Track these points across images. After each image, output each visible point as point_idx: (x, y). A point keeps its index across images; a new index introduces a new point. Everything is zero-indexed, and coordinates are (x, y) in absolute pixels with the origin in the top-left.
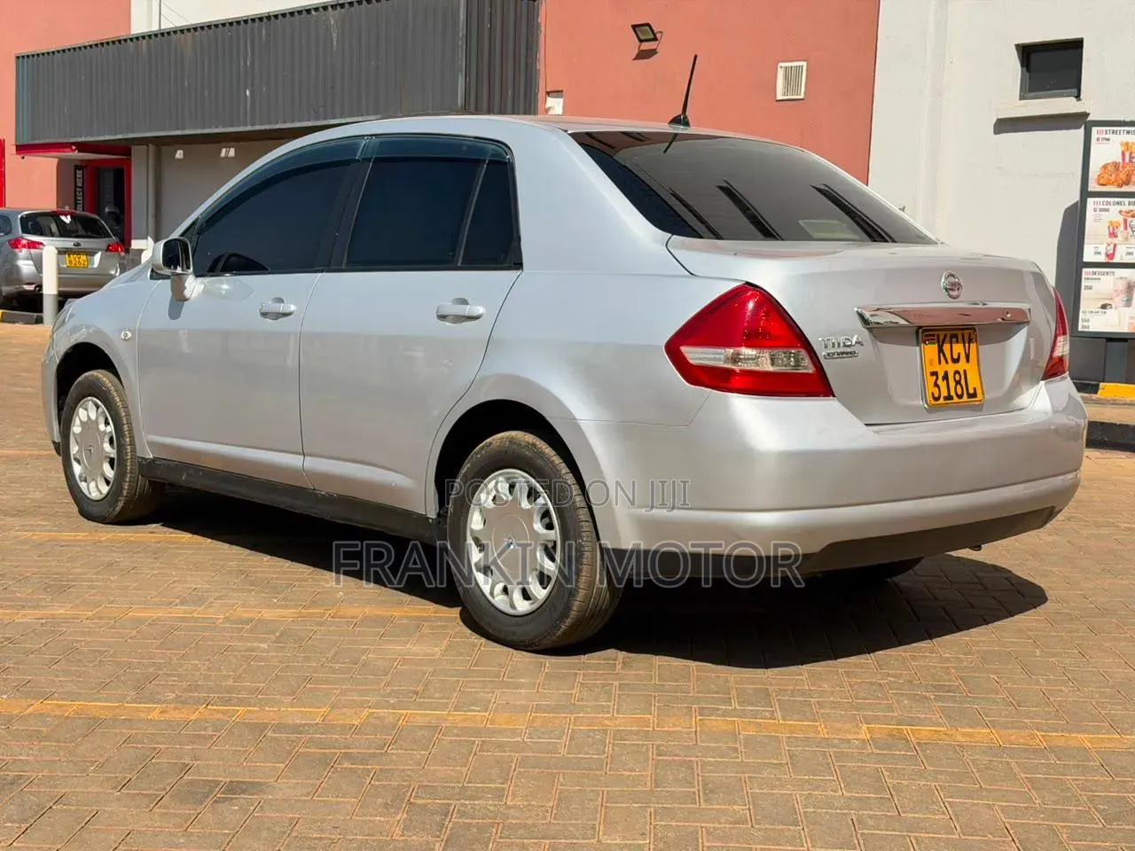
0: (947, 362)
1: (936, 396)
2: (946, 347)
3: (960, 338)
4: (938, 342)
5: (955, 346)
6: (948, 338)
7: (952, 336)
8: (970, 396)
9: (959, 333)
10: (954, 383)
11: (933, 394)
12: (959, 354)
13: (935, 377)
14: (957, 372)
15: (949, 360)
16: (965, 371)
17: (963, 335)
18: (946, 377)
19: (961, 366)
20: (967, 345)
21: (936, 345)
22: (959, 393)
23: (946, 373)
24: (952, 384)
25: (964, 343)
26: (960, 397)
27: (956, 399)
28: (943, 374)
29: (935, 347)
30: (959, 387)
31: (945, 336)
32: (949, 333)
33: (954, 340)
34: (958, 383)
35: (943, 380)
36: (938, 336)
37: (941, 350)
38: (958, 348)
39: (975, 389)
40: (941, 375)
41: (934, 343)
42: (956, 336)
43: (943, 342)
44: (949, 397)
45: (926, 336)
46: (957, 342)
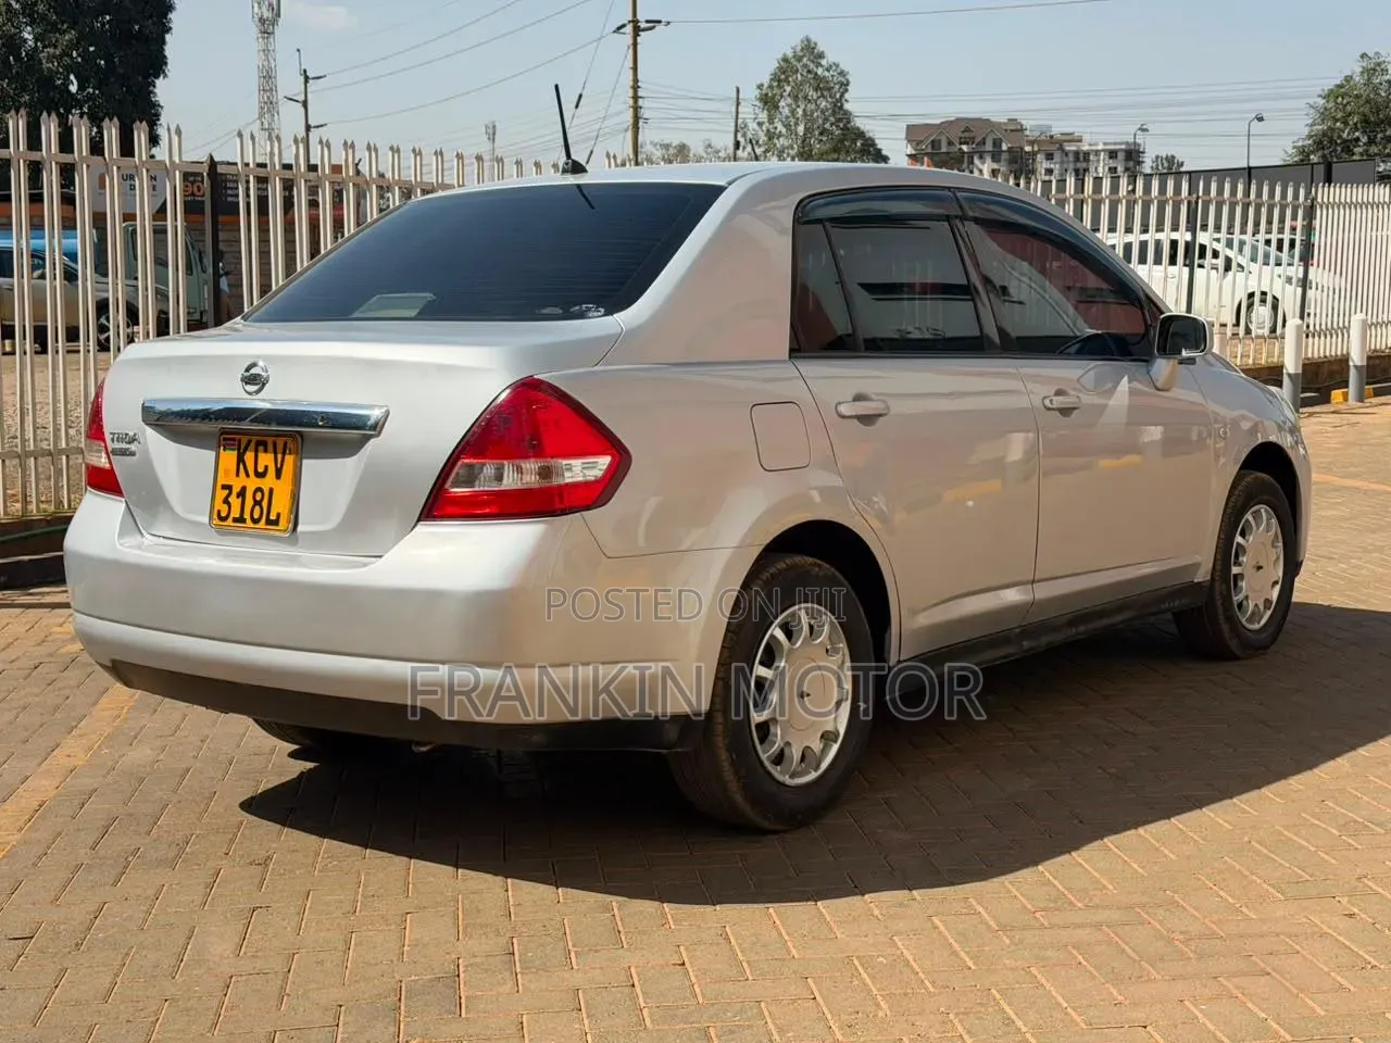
0: (248, 475)
1: (223, 514)
2: (249, 457)
3: (270, 447)
4: (239, 450)
5: (262, 456)
6: (252, 445)
7: (258, 443)
8: (269, 522)
9: (270, 441)
10: (252, 503)
11: (219, 512)
12: (266, 467)
13: (227, 492)
14: (259, 489)
15: (251, 472)
16: (271, 491)
17: (275, 445)
18: (242, 494)
19: (268, 482)
20: (280, 456)
21: (235, 453)
22: (256, 516)
23: (244, 489)
24: (249, 502)
25: (275, 453)
26: (256, 521)
27: (249, 523)
28: (238, 490)
29: (234, 454)
30: (257, 508)
31: (249, 442)
32: (255, 439)
33: (261, 448)
34: (257, 503)
35: (238, 497)
36: (240, 441)
37: (241, 460)
38: (266, 459)
39: (278, 515)
40: (236, 490)
41: (234, 450)
42: (265, 444)
43: (246, 449)
44: (241, 520)
45: (224, 439)
46: (266, 451)
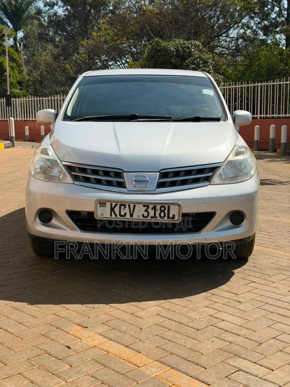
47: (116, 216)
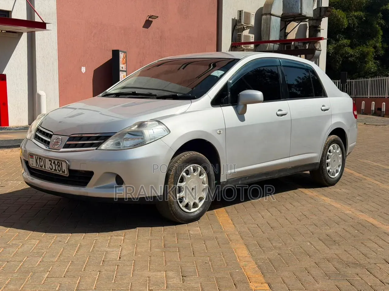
47: (39, 166)
